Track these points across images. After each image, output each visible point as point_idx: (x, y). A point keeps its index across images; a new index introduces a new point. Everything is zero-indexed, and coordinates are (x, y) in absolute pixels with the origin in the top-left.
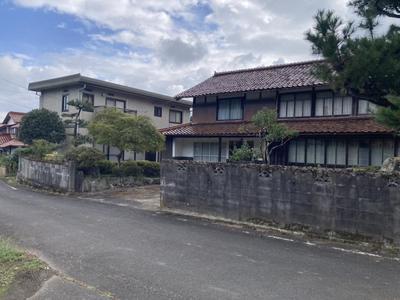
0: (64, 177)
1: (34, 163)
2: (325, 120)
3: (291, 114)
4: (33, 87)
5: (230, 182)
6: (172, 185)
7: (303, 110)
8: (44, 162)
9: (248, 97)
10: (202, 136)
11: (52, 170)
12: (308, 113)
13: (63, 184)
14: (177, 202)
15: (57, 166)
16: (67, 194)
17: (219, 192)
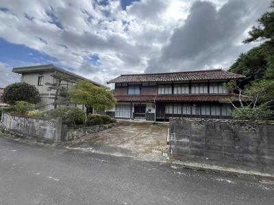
0: (50, 130)
1: (17, 118)
2: (178, 96)
3: (163, 93)
4: (16, 71)
5: (265, 140)
6: (186, 140)
7: (168, 91)
8: (27, 117)
9: (143, 85)
10: (122, 102)
11: (36, 124)
12: (170, 93)
13: (49, 136)
14: (193, 156)
15: (41, 121)
16: (53, 145)
17: (250, 148)
